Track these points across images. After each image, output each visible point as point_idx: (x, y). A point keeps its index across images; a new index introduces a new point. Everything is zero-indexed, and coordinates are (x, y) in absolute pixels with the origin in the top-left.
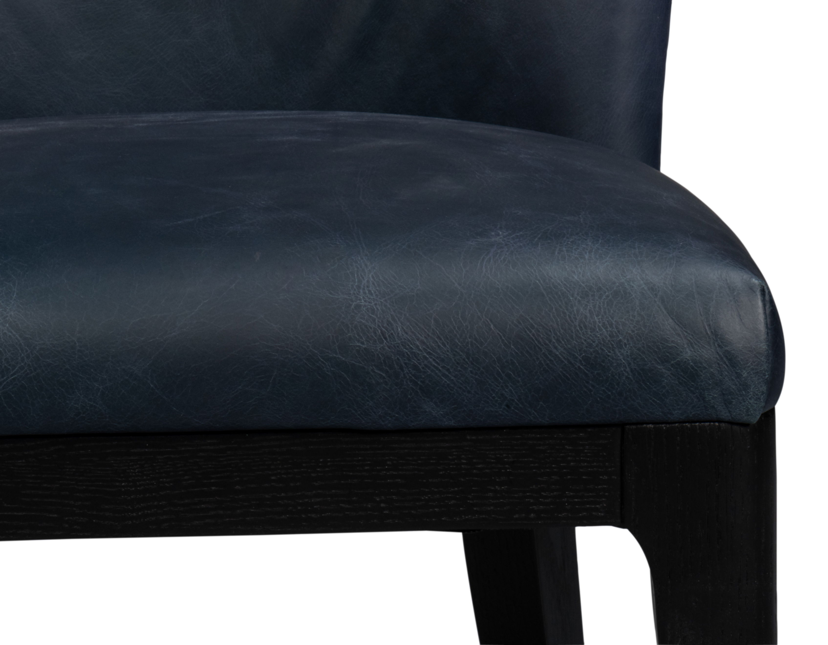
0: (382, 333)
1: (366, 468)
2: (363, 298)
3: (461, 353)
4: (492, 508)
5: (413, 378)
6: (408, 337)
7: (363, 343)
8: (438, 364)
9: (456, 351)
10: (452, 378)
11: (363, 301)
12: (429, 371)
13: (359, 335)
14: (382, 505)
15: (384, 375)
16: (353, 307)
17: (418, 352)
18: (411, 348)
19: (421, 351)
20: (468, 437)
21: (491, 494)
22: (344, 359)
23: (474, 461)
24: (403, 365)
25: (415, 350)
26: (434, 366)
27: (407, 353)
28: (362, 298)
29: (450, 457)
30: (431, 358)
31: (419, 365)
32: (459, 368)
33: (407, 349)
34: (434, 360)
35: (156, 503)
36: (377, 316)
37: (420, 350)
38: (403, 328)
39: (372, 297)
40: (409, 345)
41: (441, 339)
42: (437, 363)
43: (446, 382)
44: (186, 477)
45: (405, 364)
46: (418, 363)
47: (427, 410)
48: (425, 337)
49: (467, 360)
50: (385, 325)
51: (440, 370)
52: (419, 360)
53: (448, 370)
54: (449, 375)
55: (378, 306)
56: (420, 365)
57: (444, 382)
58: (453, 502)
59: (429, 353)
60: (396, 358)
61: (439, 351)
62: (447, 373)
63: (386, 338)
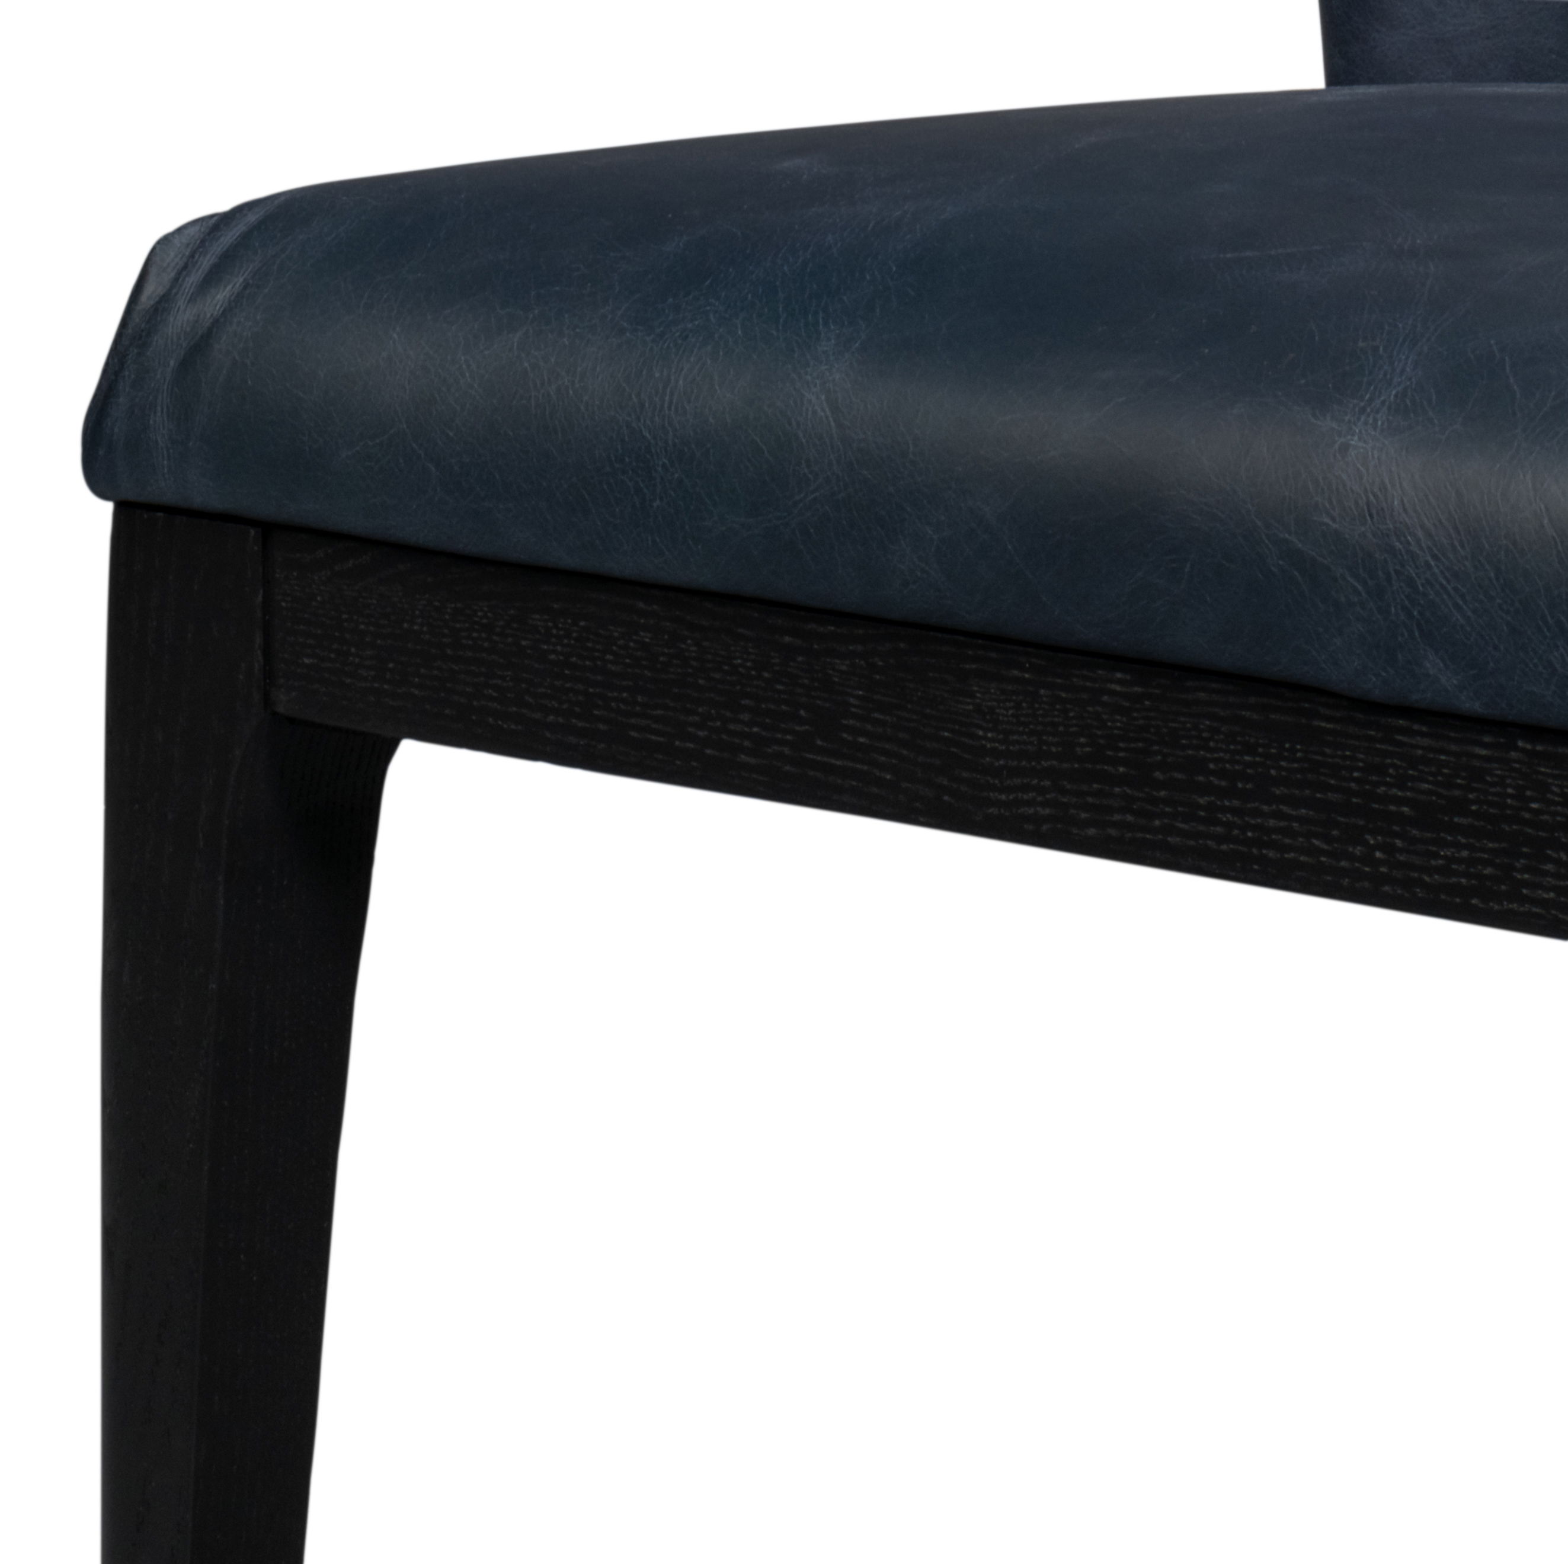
0: (1368, 504)
1: (1356, 774)
2: (1360, 432)
3: (1487, 567)
4: (1552, 895)
5: (1407, 602)
6: (1407, 519)
7: (1333, 519)
8: (1448, 582)
9: (1479, 561)
10: (1470, 613)
11: (1356, 438)
12: (1431, 592)
13: (1331, 502)
14: (1378, 854)
15: (1360, 588)
16: (1336, 446)
17: (1418, 552)
18: (1408, 543)
19: (1424, 552)
20: (1520, 744)
21: (1549, 867)
22: (1300, 545)
23: (1528, 793)
24: (1392, 572)
25: (1414, 548)
26: (1442, 585)
27: (1400, 550)
28: (1357, 431)
29: (1489, 779)
30: (1438, 567)
31: (1416, 579)
32: (1481, 597)
33: (1401, 543)
34: (1442, 572)
35: (1035, 782)
36: (1367, 470)
37: (1421, 548)
38: (1402, 501)
39: (1373, 433)
40: (1405, 537)
41: (1459, 533)
42: (1445, 578)
43: (1457, 619)
44: (1082, 740)
45: (1396, 571)
46: (1416, 574)
47: (1431, 672)
48: (1434, 525)
49: (1495, 582)
50: (1375, 490)
51: (1449, 595)
52: (1417, 567)
53: (1463, 597)
54: (1465, 607)
55: (1375, 452)
56: (1419, 577)
57: (1454, 619)
58: (1488, 871)
59: (1435, 557)
60: (1383, 557)
61: (1452, 556)
62: (1461, 603)
63: (1371, 516)
